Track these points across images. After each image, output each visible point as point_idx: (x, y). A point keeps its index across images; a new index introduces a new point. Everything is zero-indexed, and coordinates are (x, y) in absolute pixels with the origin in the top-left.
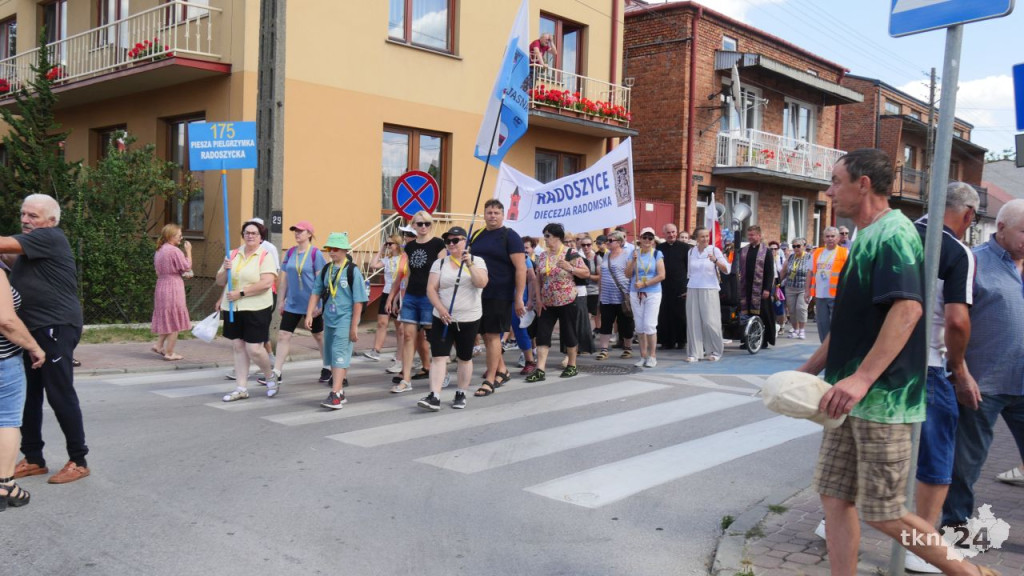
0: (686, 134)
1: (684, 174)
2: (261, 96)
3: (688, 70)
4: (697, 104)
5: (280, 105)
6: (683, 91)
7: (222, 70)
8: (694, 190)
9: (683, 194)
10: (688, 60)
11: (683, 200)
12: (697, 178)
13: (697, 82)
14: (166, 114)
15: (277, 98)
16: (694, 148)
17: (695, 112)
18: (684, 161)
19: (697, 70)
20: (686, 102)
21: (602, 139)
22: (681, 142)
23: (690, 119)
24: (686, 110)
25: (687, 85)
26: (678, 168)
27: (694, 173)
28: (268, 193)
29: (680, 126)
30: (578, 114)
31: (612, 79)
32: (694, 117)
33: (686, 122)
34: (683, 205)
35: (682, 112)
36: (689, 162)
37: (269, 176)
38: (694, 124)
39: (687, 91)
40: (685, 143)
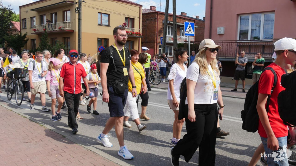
0: (156, 36)
1: (156, 43)
2: (78, 37)
3: (156, 24)
4: (158, 30)
5: (81, 39)
6: (155, 28)
7: (73, 31)
8: (158, 46)
9: (156, 47)
10: (156, 22)
11: (156, 48)
12: (159, 44)
13: (158, 26)
14: (64, 37)
15: (81, 38)
16: (158, 38)
17: (158, 32)
18: (156, 41)
19: (158, 24)
20: (156, 30)
21: (138, 38)
22: (155, 37)
23: (157, 33)
24: (156, 32)
25: (156, 27)
26: (155, 42)
27: (158, 43)
28: (80, 50)
29: (155, 34)
30: (131, 35)
31: (139, 28)
32: (158, 33)
33: (156, 34)
34: (156, 49)
35: (155, 32)
36: (157, 41)
37: (80, 48)
38: (158, 34)
39: (156, 28)
40: (156, 38)
